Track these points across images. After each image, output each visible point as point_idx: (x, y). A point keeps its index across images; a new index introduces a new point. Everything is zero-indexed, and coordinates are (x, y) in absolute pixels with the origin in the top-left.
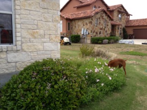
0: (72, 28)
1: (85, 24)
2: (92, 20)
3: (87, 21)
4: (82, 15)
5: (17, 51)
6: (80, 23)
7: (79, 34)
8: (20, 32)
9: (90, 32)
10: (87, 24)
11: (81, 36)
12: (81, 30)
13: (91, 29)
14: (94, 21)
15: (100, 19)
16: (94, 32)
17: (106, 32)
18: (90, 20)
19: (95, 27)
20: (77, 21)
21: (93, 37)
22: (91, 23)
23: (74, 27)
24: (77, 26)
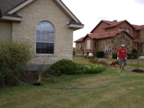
0: (98, 46)
1: (108, 42)
2: (114, 39)
3: (110, 40)
4: (106, 36)
5: (55, 56)
6: (104, 42)
7: (103, 50)
8: (56, 50)
9: (112, 49)
10: (109, 43)
11: (105, 52)
12: (105, 48)
13: (112, 47)
14: (116, 41)
15: (121, 38)
16: (116, 49)
17: (128, 49)
18: (112, 40)
19: (117, 45)
20: (102, 40)
21: (114, 53)
22: (113, 42)
23: (99, 45)
24: (102, 44)
